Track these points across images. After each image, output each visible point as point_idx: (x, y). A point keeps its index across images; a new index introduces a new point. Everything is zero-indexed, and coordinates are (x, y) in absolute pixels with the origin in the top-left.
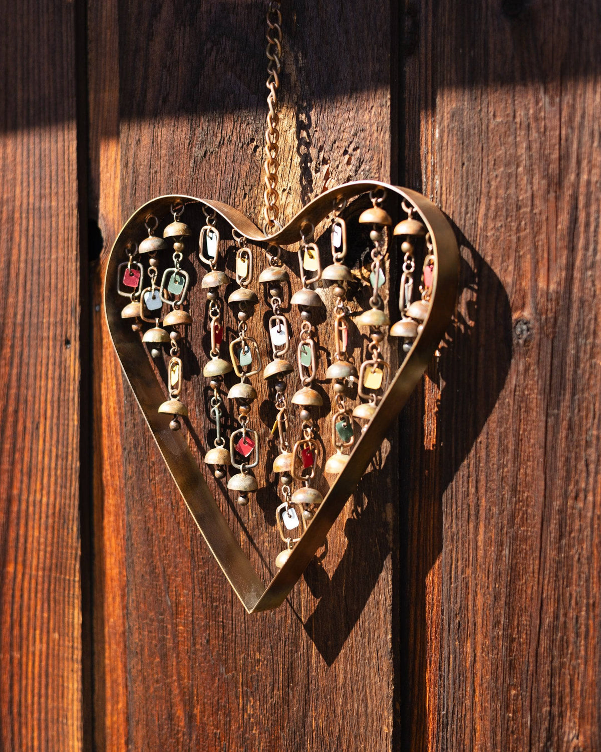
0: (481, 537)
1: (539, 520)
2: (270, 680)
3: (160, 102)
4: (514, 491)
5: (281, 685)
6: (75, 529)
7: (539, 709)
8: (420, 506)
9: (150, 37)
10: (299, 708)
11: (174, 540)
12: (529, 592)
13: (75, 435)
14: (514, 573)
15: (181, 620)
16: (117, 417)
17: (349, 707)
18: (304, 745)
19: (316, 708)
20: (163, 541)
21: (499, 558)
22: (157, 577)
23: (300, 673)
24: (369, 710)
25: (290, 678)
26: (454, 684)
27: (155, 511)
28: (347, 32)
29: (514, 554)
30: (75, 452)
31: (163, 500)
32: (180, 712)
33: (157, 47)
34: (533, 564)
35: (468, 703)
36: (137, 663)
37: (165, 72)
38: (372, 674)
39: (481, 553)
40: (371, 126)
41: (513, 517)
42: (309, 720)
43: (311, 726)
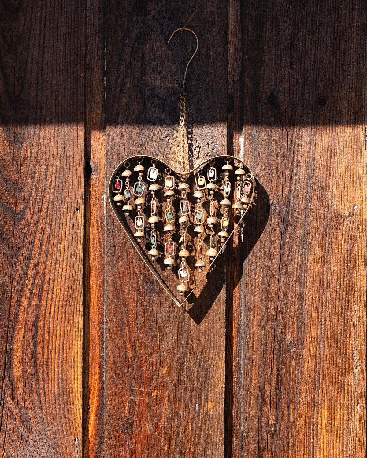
0: (257, 276)
1: (278, 269)
2: (172, 333)
3: (125, 119)
4: (269, 259)
5: (177, 335)
6: (81, 284)
7: (278, 331)
8: (231, 267)
9: (121, 94)
10: (185, 342)
11: (128, 285)
12: (274, 292)
13: (81, 246)
14: (269, 287)
15: (131, 315)
16: (97, 239)
17: (206, 339)
18: (187, 355)
19: (192, 341)
20: (123, 286)
21: (264, 283)
22: (120, 300)
23: (185, 329)
24: (215, 339)
25: (181, 331)
26: (247, 326)
27: (119, 275)
28: (209, 102)
29: (269, 281)
30: (81, 253)
31: (123, 270)
32: (130, 351)
33: (124, 99)
34: (276, 283)
35: (252, 332)
36: (110, 334)
37: (127, 108)
38: (217, 326)
39: (257, 281)
40: (219, 136)
41: (269, 268)
42: (189, 346)
43: (190, 348)
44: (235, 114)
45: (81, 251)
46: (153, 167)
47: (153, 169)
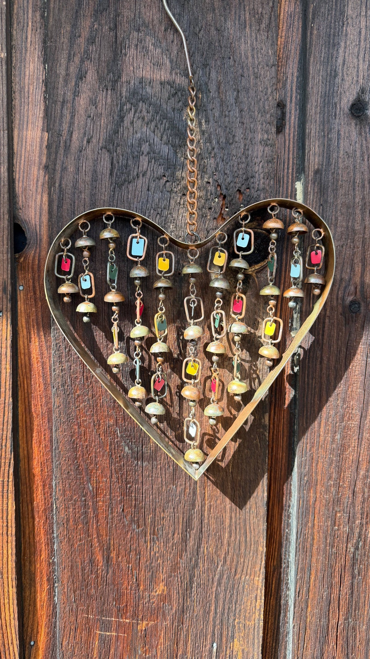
0: (322, 429)
1: (360, 417)
2: (172, 529)
3: (85, 142)
4: (344, 401)
5: (180, 531)
6: (9, 445)
7: (354, 522)
8: (275, 412)
9: (76, 93)
10: (195, 544)
11: (95, 446)
12: (351, 458)
13: (8, 379)
14: (343, 448)
15: (100, 498)
16: (40, 364)
17: (233, 538)
18: (197, 565)
19: (207, 542)
20: (86, 448)
21: (333, 440)
22: (80, 474)
23: (196, 522)
24: (248, 539)
25: (188, 525)
26: (302, 514)
27: (79, 428)
28: (241, 111)
29: (343, 438)
30: (7, 391)
31: (86, 420)
32: (99, 557)
33: (82, 101)
34: (354, 443)
35: (310, 524)
36: (64, 530)
37: (89, 121)
38: (252, 518)
39: (322, 438)
41: (343, 416)
42: (202, 549)
43: (204, 553)
44: (287, 137)
45: (7, 387)
46: (136, 233)
47: (136, 237)
